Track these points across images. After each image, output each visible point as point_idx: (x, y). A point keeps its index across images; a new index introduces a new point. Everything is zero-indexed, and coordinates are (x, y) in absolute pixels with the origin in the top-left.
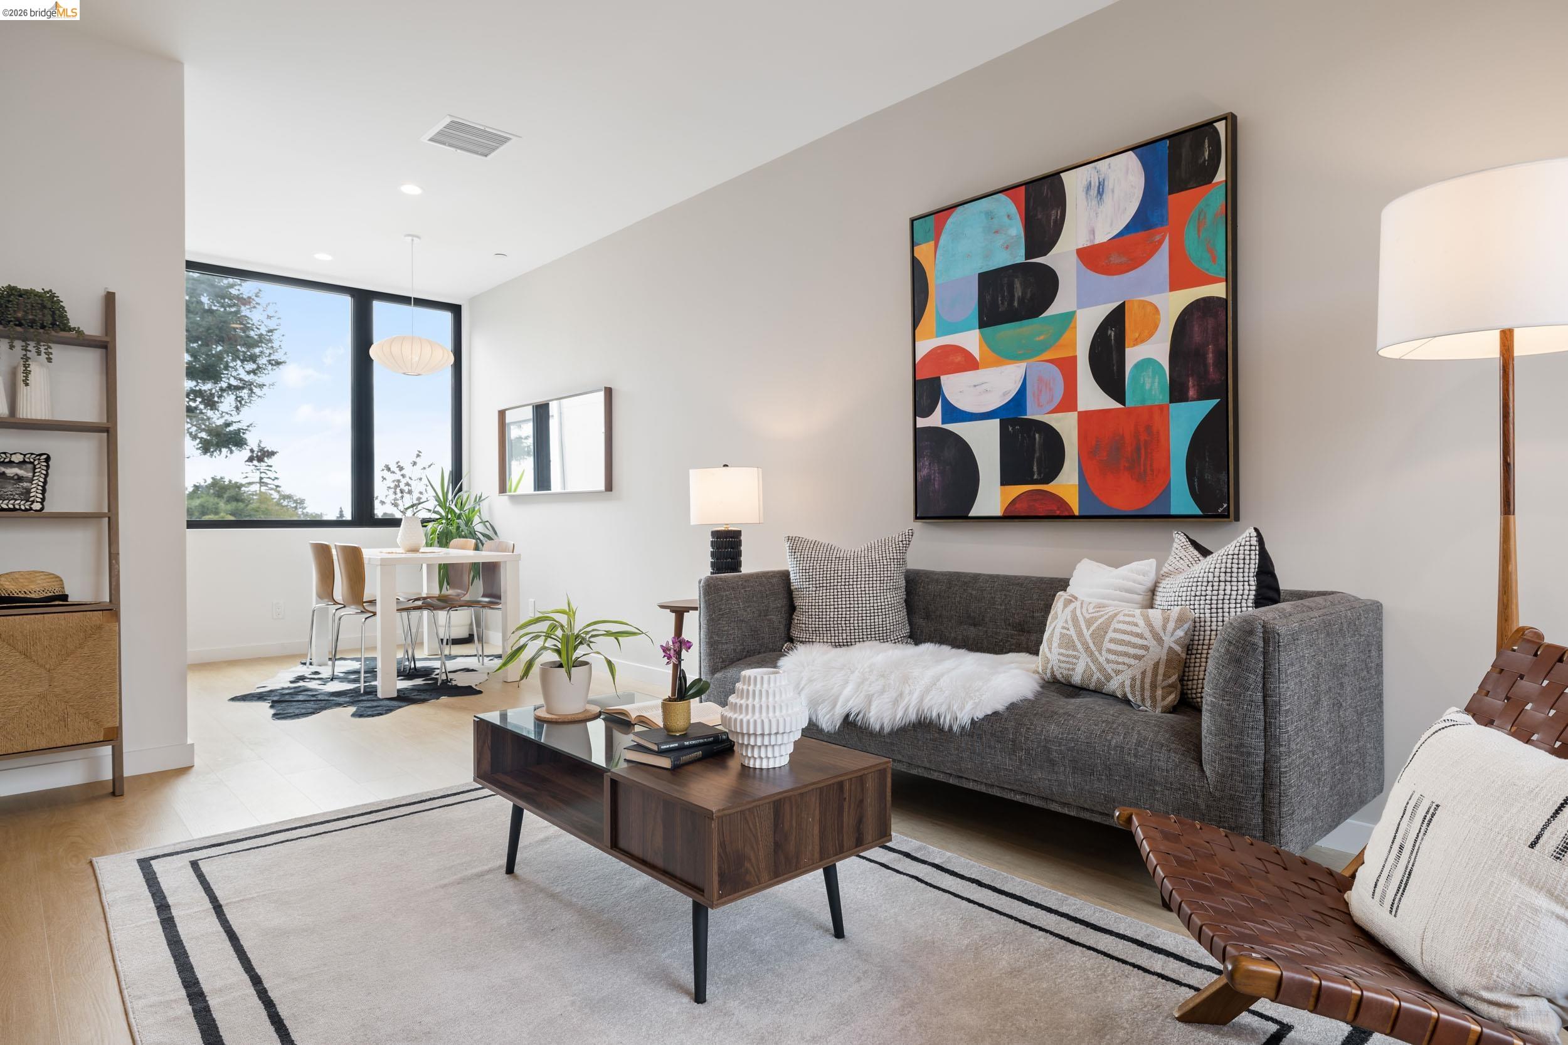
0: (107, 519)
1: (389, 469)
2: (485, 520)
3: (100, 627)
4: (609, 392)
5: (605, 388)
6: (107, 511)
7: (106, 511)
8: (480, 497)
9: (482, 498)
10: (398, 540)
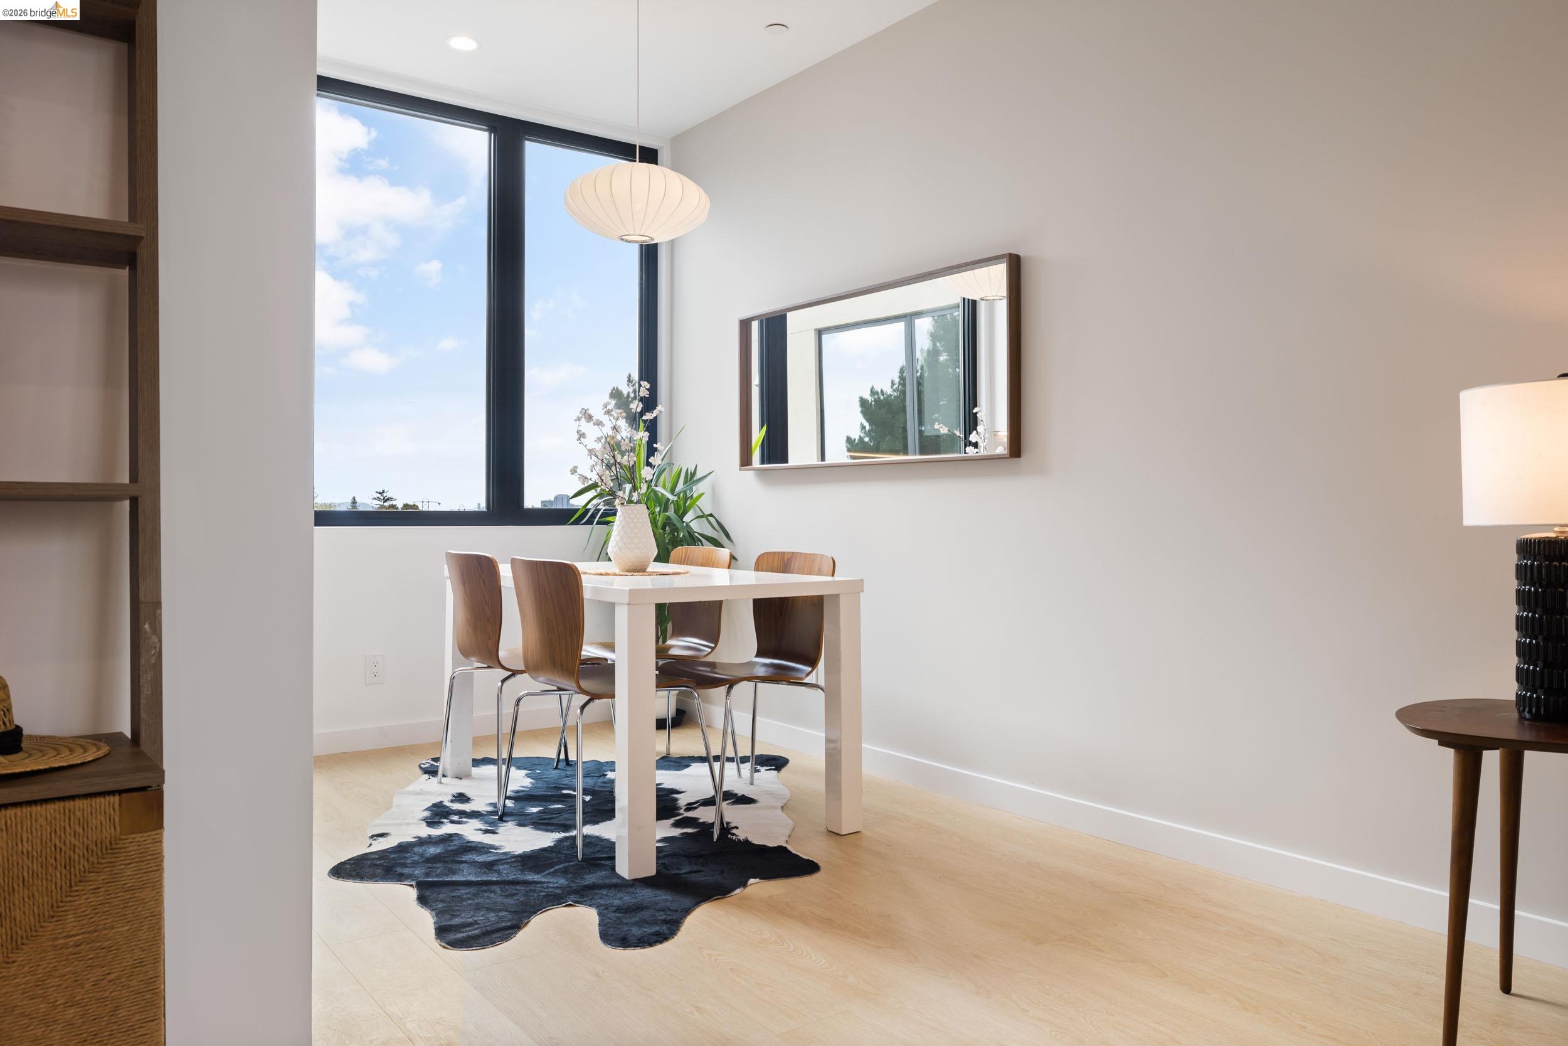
0: (127, 503)
1: (589, 418)
2: (707, 513)
3: (111, 848)
4: (1015, 265)
5: (1010, 255)
6: (127, 481)
7: (124, 477)
8: (694, 474)
9: (698, 476)
10: (611, 549)
